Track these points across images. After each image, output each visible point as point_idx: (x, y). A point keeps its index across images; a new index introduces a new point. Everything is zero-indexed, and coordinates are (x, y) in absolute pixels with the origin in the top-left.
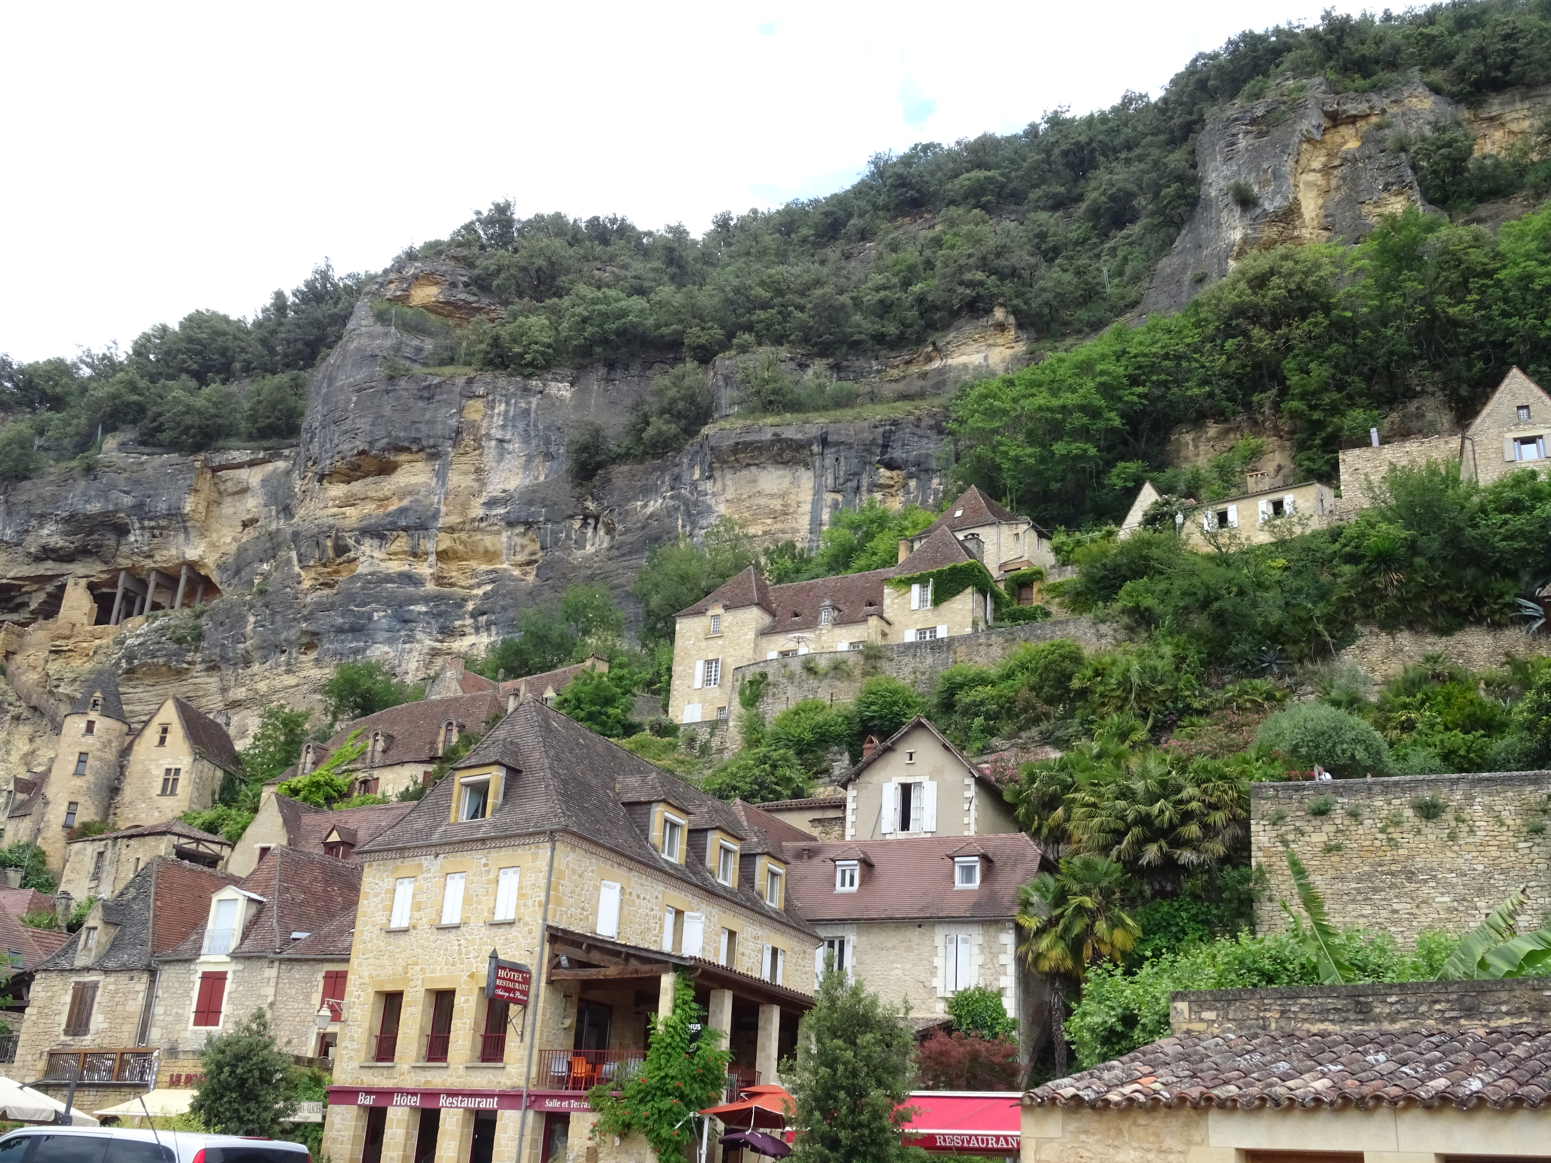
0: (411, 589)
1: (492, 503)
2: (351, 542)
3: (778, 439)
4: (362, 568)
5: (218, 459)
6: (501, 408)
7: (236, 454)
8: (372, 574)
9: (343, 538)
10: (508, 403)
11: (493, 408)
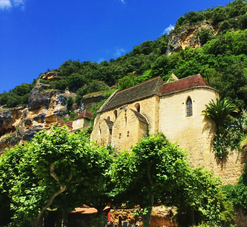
0: (41, 128)
1: (55, 112)
2: (32, 121)
3: (93, 97)
4: (33, 125)
5: (16, 108)
6: (57, 96)
7: (19, 107)
8: (34, 126)
9: (30, 120)
10: (58, 95)
11: (56, 96)
